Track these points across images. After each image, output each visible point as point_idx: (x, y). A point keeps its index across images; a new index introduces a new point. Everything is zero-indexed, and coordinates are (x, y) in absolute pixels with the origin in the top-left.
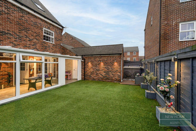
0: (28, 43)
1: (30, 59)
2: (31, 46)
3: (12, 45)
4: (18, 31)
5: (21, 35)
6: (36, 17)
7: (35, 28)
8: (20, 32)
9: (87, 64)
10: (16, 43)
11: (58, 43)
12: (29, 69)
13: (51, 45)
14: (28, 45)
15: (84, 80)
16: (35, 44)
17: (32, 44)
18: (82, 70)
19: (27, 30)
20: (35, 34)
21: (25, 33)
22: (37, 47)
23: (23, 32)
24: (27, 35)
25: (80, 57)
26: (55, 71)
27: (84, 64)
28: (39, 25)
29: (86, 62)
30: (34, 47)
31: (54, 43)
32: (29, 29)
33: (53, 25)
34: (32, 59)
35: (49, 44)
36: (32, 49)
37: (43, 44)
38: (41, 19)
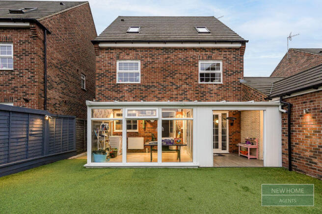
0: (175, 92)
1: (178, 116)
2: (179, 96)
3: (156, 99)
4: (162, 80)
5: (165, 84)
6: (186, 49)
7: (185, 67)
8: (164, 80)
9: (300, 121)
10: (159, 96)
11: (231, 79)
12: (176, 131)
13: (215, 88)
14: (174, 96)
15: (290, 169)
16: (185, 91)
17: (181, 92)
18: (283, 140)
19: (172, 74)
20: (184, 77)
21: (171, 80)
22: (188, 97)
23: (169, 78)
24: (173, 81)
25: (276, 101)
26: (226, 136)
27: (287, 121)
28: (191, 60)
29: (295, 114)
30: (183, 96)
31: (221, 83)
32: (176, 72)
33: (218, 49)
34: (180, 115)
35: (209, 86)
36: (180, 101)
37: (197, 89)
38: (194, 49)
